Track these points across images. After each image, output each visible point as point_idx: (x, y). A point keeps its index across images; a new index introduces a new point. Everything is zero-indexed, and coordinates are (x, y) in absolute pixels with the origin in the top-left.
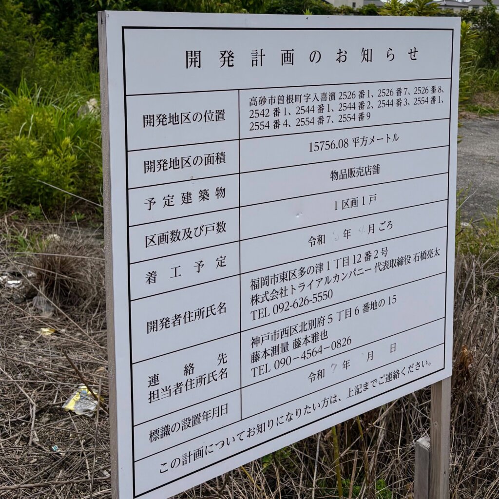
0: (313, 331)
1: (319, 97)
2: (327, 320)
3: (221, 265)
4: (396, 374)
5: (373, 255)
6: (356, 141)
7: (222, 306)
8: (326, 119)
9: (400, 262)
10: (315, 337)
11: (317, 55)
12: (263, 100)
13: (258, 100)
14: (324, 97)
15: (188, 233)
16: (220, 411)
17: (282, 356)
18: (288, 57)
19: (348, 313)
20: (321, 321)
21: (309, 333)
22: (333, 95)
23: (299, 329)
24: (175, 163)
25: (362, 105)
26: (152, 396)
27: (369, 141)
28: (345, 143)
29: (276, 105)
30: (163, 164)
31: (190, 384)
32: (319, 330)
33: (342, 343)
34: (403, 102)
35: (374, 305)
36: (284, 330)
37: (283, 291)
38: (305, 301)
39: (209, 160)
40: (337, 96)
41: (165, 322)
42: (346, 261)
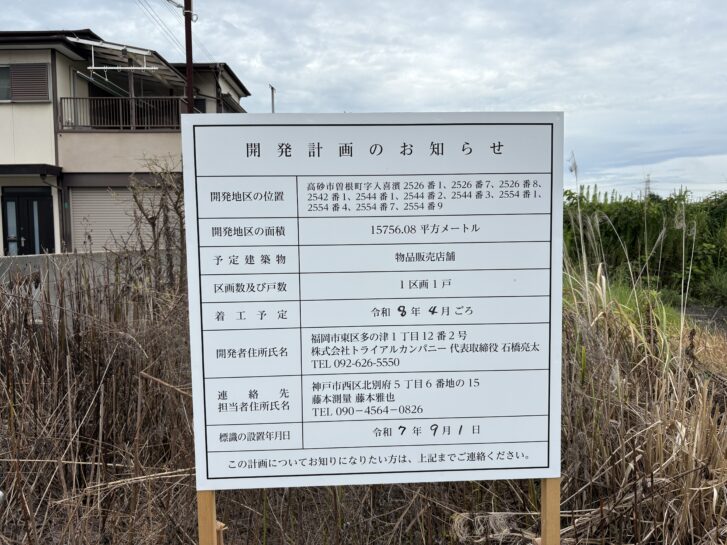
0: (378, 391)
1: (381, 185)
2: (393, 385)
3: (282, 316)
4: (481, 456)
5: (448, 335)
6: (425, 228)
7: (283, 351)
8: (389, 207)
9: (483, 348)
10: (380, 397)
11: (379, 149)
12: (320, 186)
13: (316, 185)
14: (387, 185)
15: (251, 288)
16: (283, 436)
17: (343, 405)
18: (346, 150)
19: (418, 384)
20: (386, 384)
21: (374, 392)
22: (397, 185)
23: (362, 385)
24: (239, 232)
25: (431, 195)
26: (221, 407)
27: (441, 229)
28: (412, 229)
29: (334, 191)
30: (228, 231)
31: (254, 407)
32: (385, 392)
33: (412, 409)
34: (485, 194)
35: (450, 383)
36: (346, 383)
37: (344, 350)
38: (368, 362)
39: (269, 232)
40: (402, 186)
41: (232, 353)
42: (415, 336)
